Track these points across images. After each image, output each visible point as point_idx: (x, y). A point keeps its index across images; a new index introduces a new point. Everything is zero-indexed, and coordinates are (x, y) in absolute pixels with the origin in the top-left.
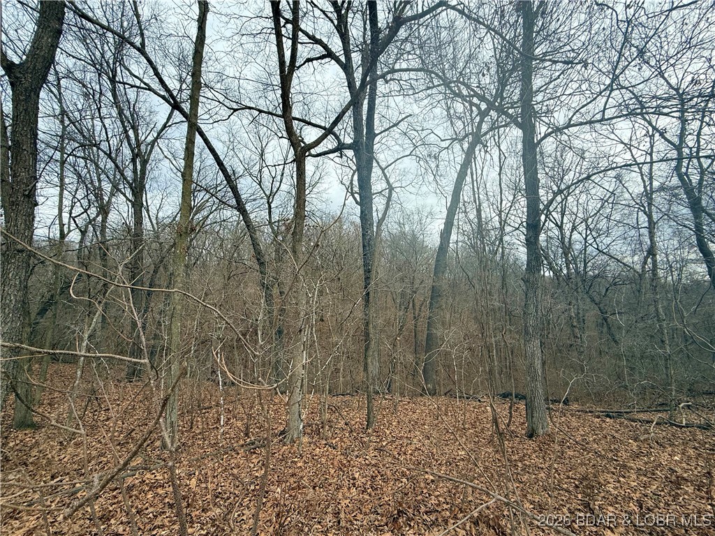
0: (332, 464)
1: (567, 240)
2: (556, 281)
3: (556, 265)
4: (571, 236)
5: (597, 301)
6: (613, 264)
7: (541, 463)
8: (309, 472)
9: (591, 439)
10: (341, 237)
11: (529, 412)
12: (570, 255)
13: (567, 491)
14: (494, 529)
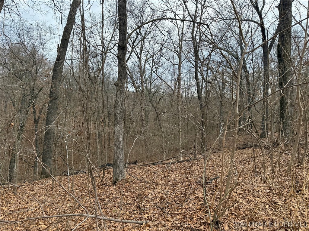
1: (143, 68)
2: (136, 94)
3: (137, 83)
4: (145, 65)
5: (155, 106)
7: (119, 195)
9: (145, 177)
11: (115, 168)
12: (144, 78)
13: (131, 204)
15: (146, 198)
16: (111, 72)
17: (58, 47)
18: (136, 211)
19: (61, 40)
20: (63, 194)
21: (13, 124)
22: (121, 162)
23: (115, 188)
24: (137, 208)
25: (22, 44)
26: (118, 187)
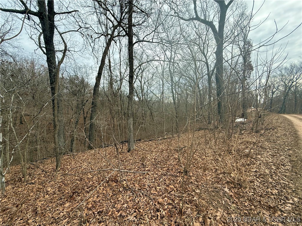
0: (32, 191)
2: (139, 102)
3: (139, 96)
4: (144, 86)
6: (154, 96)
7: (131, 158)
8: (13, 201)
9: (145, 147)
10: (34, 74)
11: (129, 143)
12: (143, 93)
13: (138, 162)
14: (114, 181)
15: (146, 159)
16: (125, 90)
17: (96, 77)
18: (141, 166)
19: (98, 73)
20: (101, 158)
21: (72, 120)
22: (132, 140)
23: (129, 154)
25: (76, 76)
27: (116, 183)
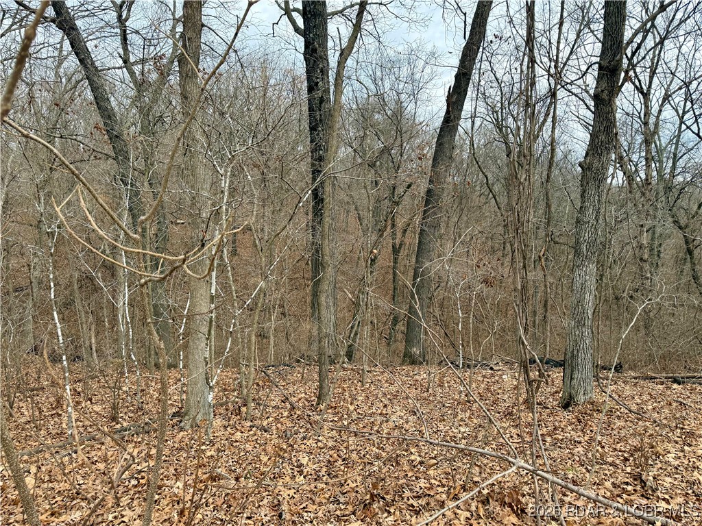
0: (264, 450)
1: (652, 120)
2: (626, 190)
4: (660, 111)
5: (683, 223)
7: (579, 436)
8: (227, 462)
9: (650, 407)
11: (568, 372)
12: (653, 145)
13: (613, 464)
14: (510, 506)
15: (657, 462)
16: (561, 138)
17: (449, 92)
18: (631, 485)
19: (456, 77)
20: (450, 405)
21: (375, 251)
22: (585, 360)
23: (567, 417)
24: (635, 480)
25: (380, 96)
26: (577, 417)
27: (517, 515)
